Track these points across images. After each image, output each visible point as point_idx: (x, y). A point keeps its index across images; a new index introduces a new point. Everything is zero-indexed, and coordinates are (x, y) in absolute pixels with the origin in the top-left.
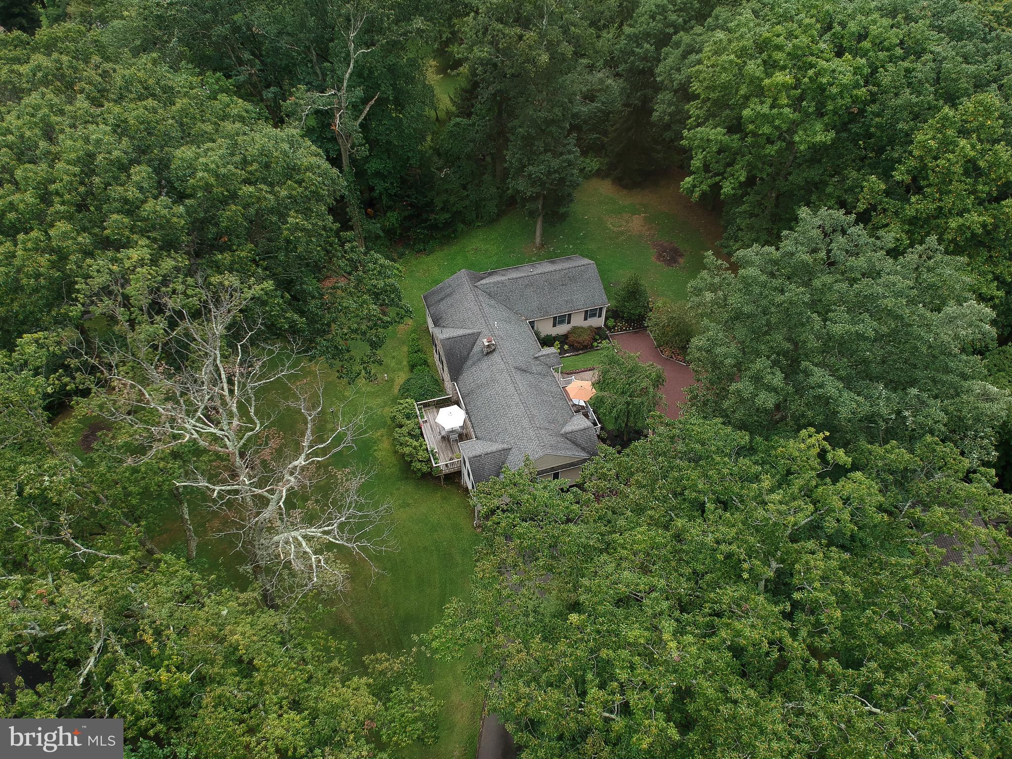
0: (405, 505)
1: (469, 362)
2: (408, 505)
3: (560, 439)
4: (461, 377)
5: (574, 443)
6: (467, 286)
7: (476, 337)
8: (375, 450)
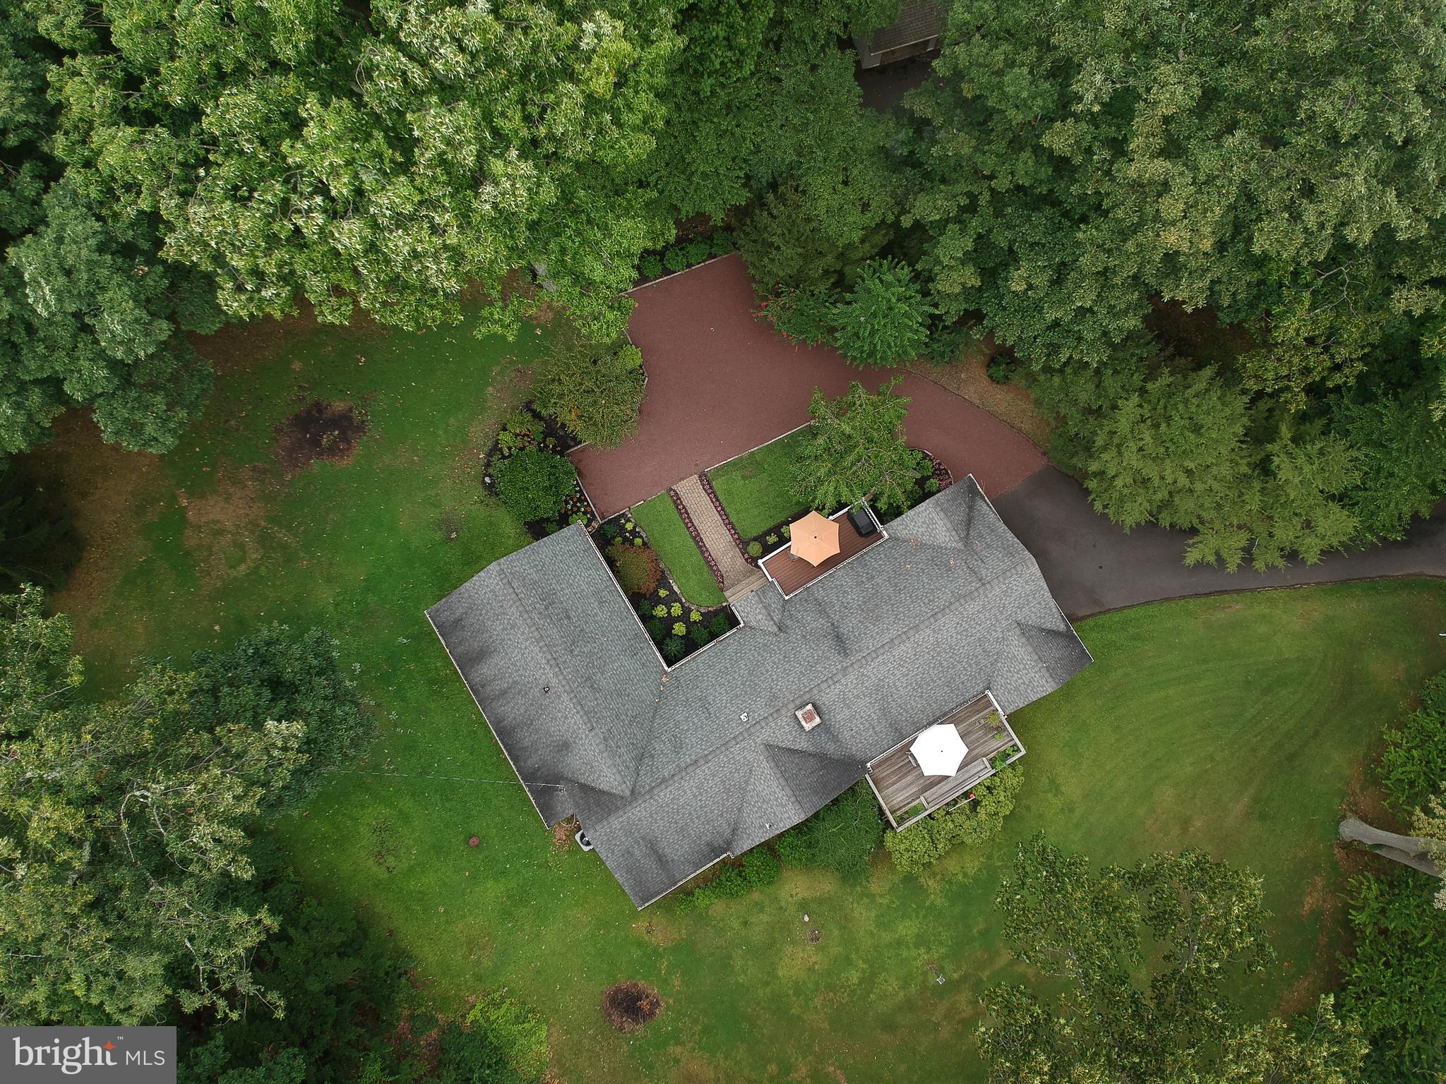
0: (1054, 786)
1: (831, 748)
2: (1052, 781)
3: (978, 546)
4: (859, 756)
5: (969, 523)
6: (638, 812)
7: (775, 752)
8: (965, 875)
